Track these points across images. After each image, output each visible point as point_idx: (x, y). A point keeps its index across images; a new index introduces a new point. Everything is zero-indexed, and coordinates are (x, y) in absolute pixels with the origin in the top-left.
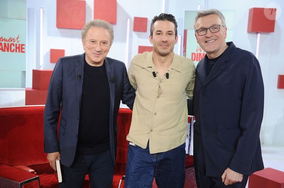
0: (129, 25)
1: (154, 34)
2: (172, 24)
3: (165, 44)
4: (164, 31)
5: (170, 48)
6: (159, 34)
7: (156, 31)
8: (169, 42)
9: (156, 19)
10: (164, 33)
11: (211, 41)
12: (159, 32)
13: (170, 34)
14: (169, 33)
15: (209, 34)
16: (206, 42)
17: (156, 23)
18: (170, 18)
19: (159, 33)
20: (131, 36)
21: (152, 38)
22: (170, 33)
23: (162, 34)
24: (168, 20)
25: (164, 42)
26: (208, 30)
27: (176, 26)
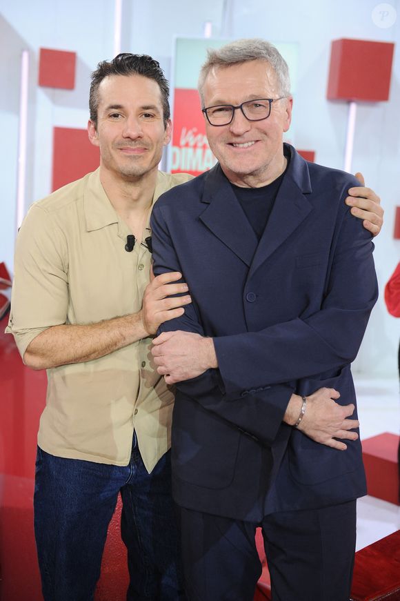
0: (28, 69)
1: (101, 115)
2: (152, 86)
3: (134, 146)
4: (132, 106)
5: (150, 155)
6: (116, 116)
7: (106, 106)
8: (146, 139)
9: (104, 71)
10: (132, 114)
11: (246, 145)
12: (115, 111)
13: (147, 115)
14: (147, 113)
15: (240, 125)
16: (231, 144)
17: (106, 82)
18: (146, 67)
19: (117, 112)
20: (32, 100)
21: (96, 128)
22: (148, 111)
23: (125, 115)
24: (141, 72)
25: (133, 140)
26: (238, 111)
27: (165, 91)
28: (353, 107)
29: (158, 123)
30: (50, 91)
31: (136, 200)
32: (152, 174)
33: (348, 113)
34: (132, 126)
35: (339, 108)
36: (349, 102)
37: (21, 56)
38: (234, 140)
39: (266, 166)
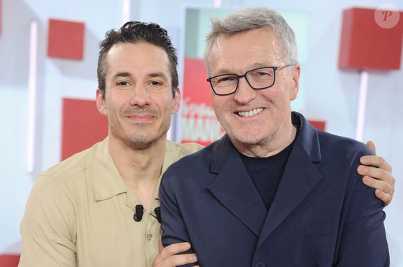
0: (36, 39)
1: (109, 83)
2: (160, 54)
3: (142, 113)
4: (140, 73)
5: (158, 123)
6: (123, 84)
7: (114, 73)
8: (153, 107)
9: (112, 40)
10: (140, 81)
11: (251, 113)
13: (155, 83)
14: (154, 80)
15: (245, 93)
16: (237, 113)
17: (114, 51)
18: (153, 35)
19: (124, 80)
20: (41, 71)
21: (104, 97)
22: (156, 79)
23: (133, 82)
24: (149, 40)
25: (141, 107)
26: (243, 80)
27: (174, 60)
28: (365, 77)
29: (167, 91)
30: (59, 62)
31: (145, 168)
32: (161, 142)
33: (359, 83)
34: (140, 93)
35: (351, 77)
36: (360, 71)
37: (29, 27)
38: (239, 108)
39: (273, 135)
